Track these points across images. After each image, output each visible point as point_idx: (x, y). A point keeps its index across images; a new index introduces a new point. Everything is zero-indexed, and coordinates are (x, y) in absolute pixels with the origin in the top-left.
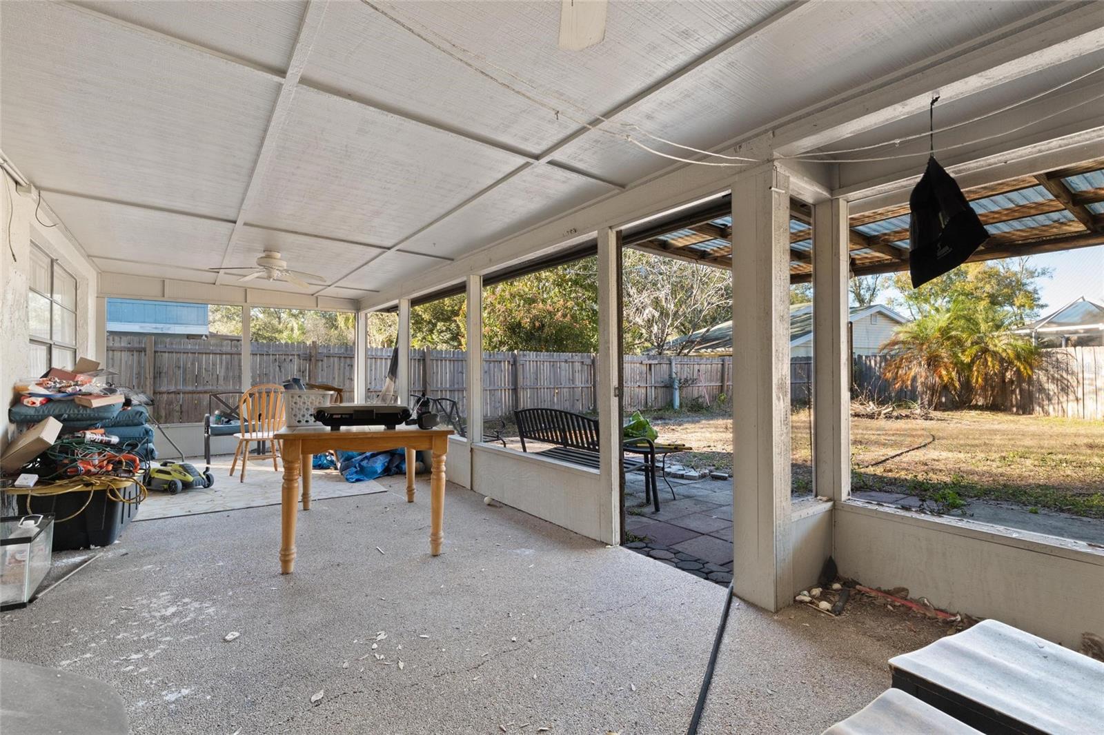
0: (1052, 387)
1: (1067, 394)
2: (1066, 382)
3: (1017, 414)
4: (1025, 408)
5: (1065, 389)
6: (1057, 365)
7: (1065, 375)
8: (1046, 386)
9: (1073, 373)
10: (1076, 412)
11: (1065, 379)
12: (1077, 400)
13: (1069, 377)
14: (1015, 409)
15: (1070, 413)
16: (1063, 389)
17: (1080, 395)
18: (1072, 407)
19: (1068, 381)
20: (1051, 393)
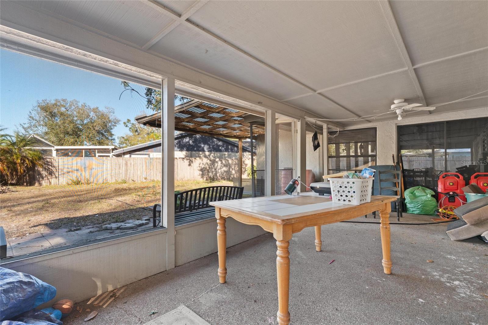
0: (44, 173)
1: (52, 175)
2: (51, 170)
3: (27, 185)
4: (31, 183)
5: (51, 173)
6: (47, 163)
7: (50, 167)
8: (42, 172)
9: (54, 167)
10: (55, 183)
11: (51, 169)
12: (56, 177)
13: (52, 168)
14: (25, 184)
15: (53, 183)
16: (49, 174)
17: (57, 175)
18: (53, 181)
19: (52, 170)
20: (44, 175)
